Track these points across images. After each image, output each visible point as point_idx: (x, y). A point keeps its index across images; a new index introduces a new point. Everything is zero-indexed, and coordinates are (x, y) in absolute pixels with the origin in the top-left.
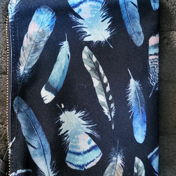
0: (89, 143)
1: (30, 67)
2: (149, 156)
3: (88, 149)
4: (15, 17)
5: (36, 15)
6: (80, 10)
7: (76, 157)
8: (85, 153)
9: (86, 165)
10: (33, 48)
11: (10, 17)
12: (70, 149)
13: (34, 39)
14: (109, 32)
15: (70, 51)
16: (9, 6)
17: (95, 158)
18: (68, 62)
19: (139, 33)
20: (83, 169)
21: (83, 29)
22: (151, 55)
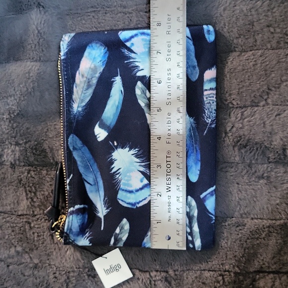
0: (142, 181)
1: (84, 104)
2: (202, 196)
3: (141, 187)
4: (67, 54)
5: (88, 51)
6: (133, 44)
7: (129, 195)
8: (137, 191)
9: (138, 203)
10: (86, 84)
11: (62, 53)
12: (121, 186)
13: (86, 75)
15: (123, 87)
16: (62, 43)
17: (147, 196)
18: (122, 98)
19: (194, 67)
20: (135, 207)
21: (136, 63)
22: (206, 90)
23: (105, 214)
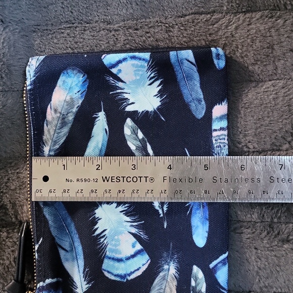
0: (134, 246)
1: (57, 146)
2: (211, 266)
3: (133, 253)
4: (34, 83)
5: (62, 78)
6: (120, 71)
7: (117, 264)
8: (128, 259)
9: (129, 275)
10: (60, 122)
11: (28, 82)
12: (108, 253)
13: (59, 110)
14: (159, 99)
15: (108, 124)
16: (27, 68)
17: (141, 266)
18: (106, 139)
19: (199, 101)
20: (126, 280)
21: (125, 95)
22: (215, 130)
23: (85, 290)
